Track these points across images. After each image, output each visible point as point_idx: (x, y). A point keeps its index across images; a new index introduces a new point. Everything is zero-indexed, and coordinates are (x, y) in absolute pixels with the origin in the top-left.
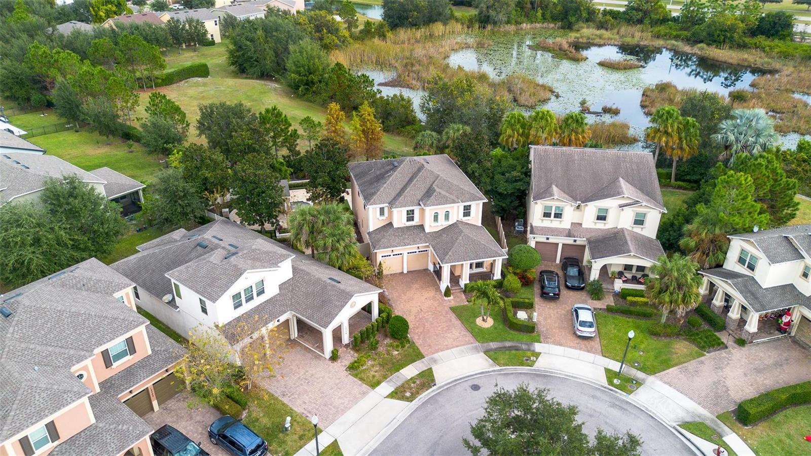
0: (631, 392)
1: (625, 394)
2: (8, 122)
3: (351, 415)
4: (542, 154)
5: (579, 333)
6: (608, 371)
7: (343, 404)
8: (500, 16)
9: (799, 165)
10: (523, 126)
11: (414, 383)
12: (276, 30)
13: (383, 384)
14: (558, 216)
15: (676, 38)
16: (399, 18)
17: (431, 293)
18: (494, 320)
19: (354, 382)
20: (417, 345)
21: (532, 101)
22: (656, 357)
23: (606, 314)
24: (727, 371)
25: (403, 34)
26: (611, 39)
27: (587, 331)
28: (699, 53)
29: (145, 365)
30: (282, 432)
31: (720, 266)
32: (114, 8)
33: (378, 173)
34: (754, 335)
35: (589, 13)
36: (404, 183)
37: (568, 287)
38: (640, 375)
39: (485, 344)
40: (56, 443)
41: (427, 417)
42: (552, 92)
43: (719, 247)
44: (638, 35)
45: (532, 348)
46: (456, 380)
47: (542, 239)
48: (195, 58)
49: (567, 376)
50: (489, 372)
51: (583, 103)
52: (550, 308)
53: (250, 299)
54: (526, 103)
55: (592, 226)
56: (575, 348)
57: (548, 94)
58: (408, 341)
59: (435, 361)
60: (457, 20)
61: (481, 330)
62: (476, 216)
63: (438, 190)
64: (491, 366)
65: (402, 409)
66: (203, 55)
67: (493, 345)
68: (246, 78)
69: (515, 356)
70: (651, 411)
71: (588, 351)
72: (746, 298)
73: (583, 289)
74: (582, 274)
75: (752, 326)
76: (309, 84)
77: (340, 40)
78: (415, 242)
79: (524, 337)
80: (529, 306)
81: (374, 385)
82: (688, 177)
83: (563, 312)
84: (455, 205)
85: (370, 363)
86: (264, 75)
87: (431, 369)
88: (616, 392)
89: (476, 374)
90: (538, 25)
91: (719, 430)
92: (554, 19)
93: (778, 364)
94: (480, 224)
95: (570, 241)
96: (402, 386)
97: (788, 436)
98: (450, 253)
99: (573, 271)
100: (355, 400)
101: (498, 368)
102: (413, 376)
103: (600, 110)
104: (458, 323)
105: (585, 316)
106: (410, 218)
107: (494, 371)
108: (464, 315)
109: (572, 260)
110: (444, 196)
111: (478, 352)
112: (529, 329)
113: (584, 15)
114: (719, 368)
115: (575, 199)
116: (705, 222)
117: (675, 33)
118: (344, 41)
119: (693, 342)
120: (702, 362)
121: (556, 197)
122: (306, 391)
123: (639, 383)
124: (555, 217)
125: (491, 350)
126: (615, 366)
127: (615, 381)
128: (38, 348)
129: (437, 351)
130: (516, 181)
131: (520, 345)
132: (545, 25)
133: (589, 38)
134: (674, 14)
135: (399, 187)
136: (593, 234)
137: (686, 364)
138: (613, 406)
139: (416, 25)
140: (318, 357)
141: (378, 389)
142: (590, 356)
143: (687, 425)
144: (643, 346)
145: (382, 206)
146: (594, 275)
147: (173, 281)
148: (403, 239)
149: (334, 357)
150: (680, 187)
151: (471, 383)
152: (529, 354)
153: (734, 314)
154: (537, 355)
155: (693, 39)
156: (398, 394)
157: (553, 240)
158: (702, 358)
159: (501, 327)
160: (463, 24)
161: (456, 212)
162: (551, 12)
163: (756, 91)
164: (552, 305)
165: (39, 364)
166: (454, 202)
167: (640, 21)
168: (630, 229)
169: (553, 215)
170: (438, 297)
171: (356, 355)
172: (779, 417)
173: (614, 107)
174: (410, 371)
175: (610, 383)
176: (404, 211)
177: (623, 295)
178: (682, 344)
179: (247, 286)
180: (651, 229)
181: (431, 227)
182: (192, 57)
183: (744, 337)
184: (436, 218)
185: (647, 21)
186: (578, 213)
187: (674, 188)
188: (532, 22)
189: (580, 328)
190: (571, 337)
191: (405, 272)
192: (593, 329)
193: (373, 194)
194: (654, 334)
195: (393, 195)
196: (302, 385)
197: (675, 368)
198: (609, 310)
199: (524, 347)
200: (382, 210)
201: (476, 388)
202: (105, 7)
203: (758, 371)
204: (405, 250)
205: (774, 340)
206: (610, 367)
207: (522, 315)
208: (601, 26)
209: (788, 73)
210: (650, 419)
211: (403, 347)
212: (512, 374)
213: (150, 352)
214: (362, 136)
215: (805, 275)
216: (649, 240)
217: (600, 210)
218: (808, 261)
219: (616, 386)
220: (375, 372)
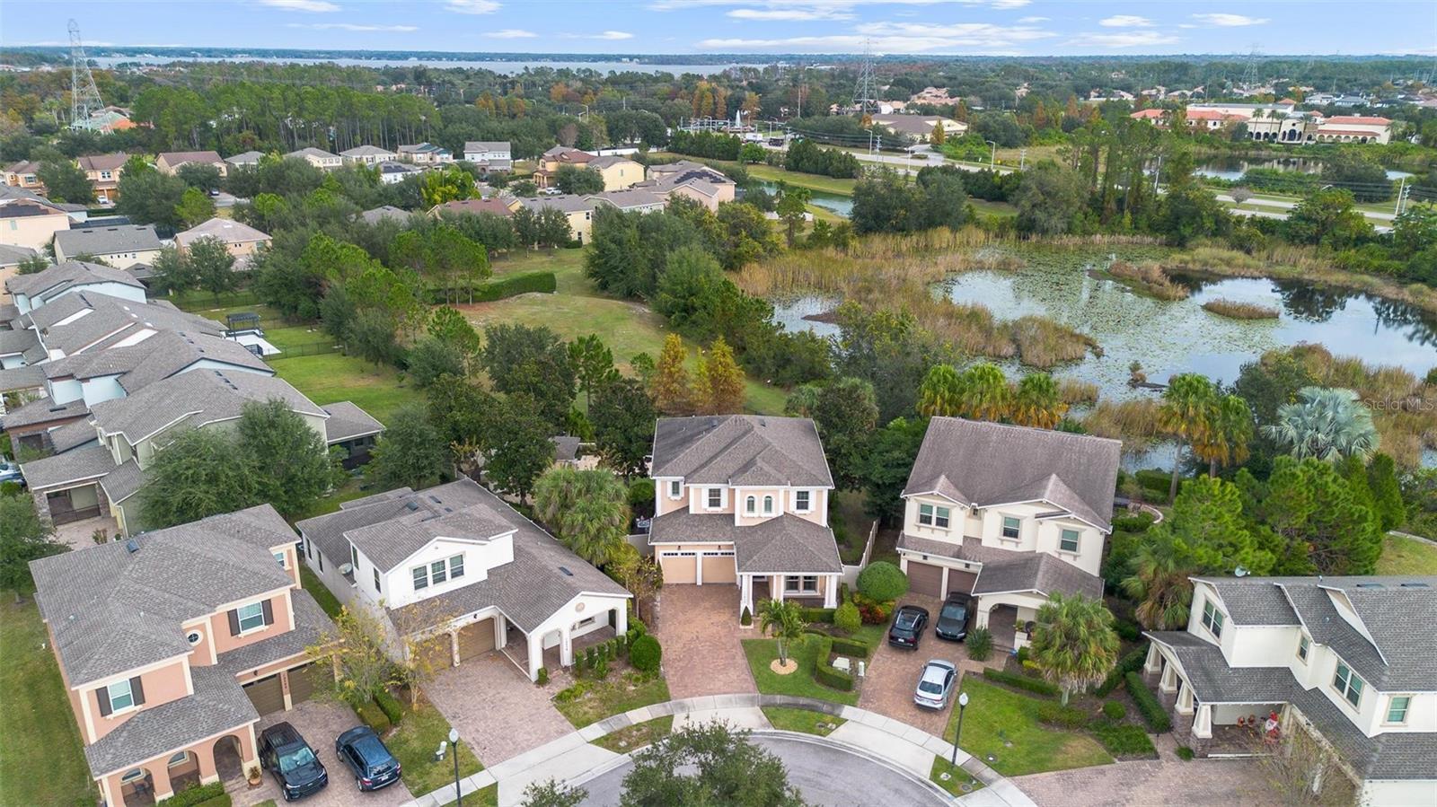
0: (960, 794)
1: (949, 795)
2: (262, 337)
3: (531, 757)
4: (942, 428)
5: (918, 701)
6: (939, 759)
7: (527, 740)
8: (1054, 221)
10: (952, 389)
11: (638, 730)
12: (658, 229)
13: (595, 725)
14: (943, 522)
15: (1379, 271)
16: (877, 217)
17: (724, 617)
18: (799, 665)
19: (556, 716)
20: (668, 682)
21: (1052, 359)
22: (1029, 753)
23: (981, 681)
24: (1138, 790)
25: (878, 243)
26: (1249, 267)
27: (928, 698)
28: (1410, 299)
29: (282, 643)
31: (1184, 628)
32: (455, 191)
33: (687, 434)
34: (1205, 745)
35: (1217, 223)
36: (718, 450)
37: (937, 635)
38: (988, 773)
39: (768, 696)
40: (139, 707)
42: (1095, 349)
44: (1306, 264)
45: (836, 712)
47: (917, 557)
49: (873, 757)
50: (755, 733)
51: (1135, 368)
52: (896, 661)
53: (440, 578)
54: (1035, 361)
55: (997, 545)
56: (904, 721)
58: (657, 676)
59: (683, 707)
60: (978, 224)
61: (772, 676)
62: (817, 512)
63: (761, 464)
64: (764, 726)
65: (606, 761)
66: (557, 260)
67: (779, 699)
68: (608, 297)
69: (805, 717)
71: (923, 729)
72: (1191, 677)
73: (960, 641)
75: (1203, 729)
76: (688, 310)
77: (765, 249)
78: (714, 538)
79: (834, 695)
80: (859, 653)
81: (581, 724)
84: (782, 489)
85: (588, 695)
86: (630, 295)
87: (671, 716)
88: (937, 791)
90: (1123, 238)
92: (1154, 228)
93: (1233, 795)
94: (824, 523)
95: (959, 565)
96: (620, 732)
98: (755, 558)
100: (547, 738)
101: (772, 730)
102: (641, 721)
104: (742, 662)
105: (934, 675)
106: (715, 502)
107: (761, 733)
108: (756, 654)
109: (959, 594)
110: (766, 475)
111: (753, 705)
112: (845, 684)
113: (1209, 224)
114: (1126, 784)
115: (969, 499)
117: (1376, 263)
118: (771, 251)
119: (1101, 740)
120: (1103, 773)
121: (935, 492)
122: (485, 717)
123: (980, 784)
124: (937, 524)
125: (774, 705)
126: (947, 750)
127: (943, 776)
128: (154, 592)
129: (692, 695)
131: (820, 705)
132: (1137, 238)
133: (1206, 264)
134: (1382, 229)
135: (708, 454)
136: (995, 558)
137: (1073, 771)
139: (903, 230)
140: (522, 677)
141: (584, 731)
142: (922, 736)
144: (1016, 735)
145: (676, 479)
146: (982, 620)
147: (352, 544)
148: (699, 532)
149: (543, 680)
152: (829, 718)
153: (1183, 707)
154: (840, 722)
155: (1411, 275)
156: (609, 742)
157: (933, 560)
158: (1106, 767)
159: (804, 676)
160: (987, 231)
161: (783, 500)
162: (1149, 217)
165: (147, 611)
166: (779, 483)
167: (1314, 240)
168: (1056, 556)
169: (934, 521)
171: (573, 682)
174: (640, 715)
175: (935, 776)
176: (705, 489)
177: (1021, 658)
178: (1083, 742)
179: (437, 558)
180: (1089, 559)
181: (743, 518)
182: (543, 263)
183: (1192, 745)
184: (751, 505)
185: (1325, 240)
186: (973, 522)
188: (1113, 233)
189: (920, 692)
190: (906, 706)
191: (699, 583)
192: (938, 697)
193: (667, 461)
194: (1045, 721)
195: (696, 466)
196: (484, 708)
197: (1052, 773)
198: (989, 676)
199: (825, 708)
200: (676, 486)
202: (442, 189)
204: (699, 549)
205: (1249, 760)
206: (945, 756)
207: (842, 663)
208: (1242, 245)
211: (646, 682)
212: (790, 741)
213: (293, 628)
214: (709, 384)
215: (1303, 653)
216: (1085, 577)
217: (1007, 520)
218: (1305, 629)
219: (941, 783)
220: (590, 708)
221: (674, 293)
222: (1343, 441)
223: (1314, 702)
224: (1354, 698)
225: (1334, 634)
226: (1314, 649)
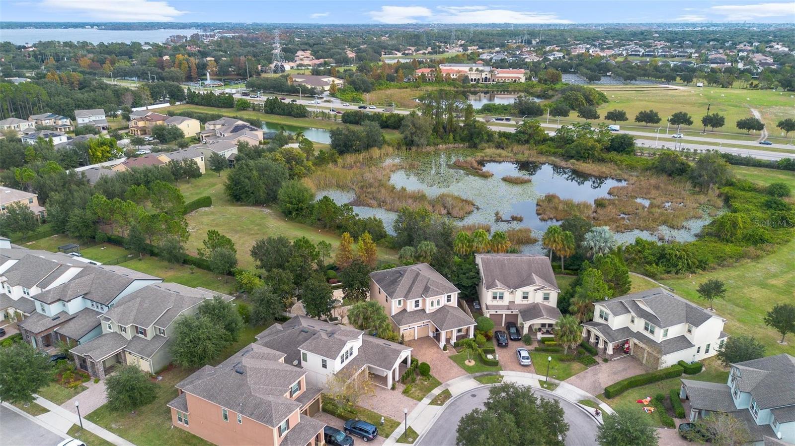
0: (553, 390)
3: (413, 415)
5: (522, 363)
6: (540, 381)
7: (407, 409)
8: (422, 140)
9: (637, 255)
10: (469, 241)
11: (440, 396)
13: (425, 399)
14: (501, 298)
15: (555, 154)
16: (345, 145)
17: (435, 350)
18: (475, 361)
19: (408, 399)
20: (436, 378)
21: (461, 213)
22: (564, 372)
23: (535, 352)
24: (600, 375)
25: (349, 158)
26: (508, 157)
27: (527, 362)
28: (572, 167)
30: (381, 425)
31: (591, 320)
32: (108, 149)
33: (392, 279)
34: (611, 356)
35: (488, 136)
36: (410, 284)
37: (511, 339)
38: (557, 381)
39: (473, 374)
40: (289, 430)
42: (474, 205)
43: (590, 310)
44: (527, 153)
45: (499, 374)
46: (462, 393)
47: (493, 312)
48: (191, 189)
50: (478, 388)
51: (497, 214)
52: (504, 352)
53: (347, 358)
54: (458, 216)
55: (520, 302)
56: (521, 371)
57: (472, 208)
58: (431, 376)
59: (449, 385)
60: (389, 145)
61: (469, 367)
62: (454, 302)
63: (431, 287)
64: (479, 384)
65: (438, 410)
66: (196, 186)
67: (477, 374)
68: (242, 205)
69: (491, 378)
70: (564, 398)
71: (529, 373)
72: (604, 335)
73: (520, 340)
74: (518, 332)
75: (610, 351)
76: (299, 210)
77: (306, 169)
78: (421, 320)
79: (494, 369)
80: (492, 352)
81: (420, 400)
82: (571, 267)
83: (512, 354)
84: (442, 296)
85: (413, 389)
86: (258, 203)
87: (447, 389)
88: (546, 391)
89: (472, 389)
90: (451, 146)
91: (597, 402)
92: (463, 140)
93: (624, 370)
94: (456, 306)
95: (509, 312)
96: (435, 399)
97: (630, 402)
98: (444, 324)
99: (513, 330)
100: (413, 407)
101: (483, 385)
102: (439, 393)
103: (510, 219)
104: (455, 364)
105: (524, 354)
106: (417, 306)
107: (480, 387)
108: (458, 360)
109: (511, 324)
110: (436, 291)
111: (471, 378)
112: (495, 364)
113: (485, 137)
114: (596, 374)
115: (509, 287)
116: (581, 297)
117: (553, 150)
118: (308, 170)
119: (582, 362)
120: (587, 372)
121: (499, 287)
122: (384, 406)
123: (557, 385)
125: (477, 377)
126: (544, 378)
127: (545, 385)
129: (448, 380)
130: (473, 278)
131: (492, 373)
132: (456, 145)
133: (491, 157)
135: (408, 287)
136: (521, 307)
137: (579, 374)
139: (358, 151)
140: (384, 389)
141: (422, 401)
142: (530, 375)
143: (581, 402)
144: (556, 367)
145: (400, 299)
146: (526, 331)
147: (301, 350)
148: (414, 319)
149: (393, 388)
150: (567, 274)
151: (470, 394)
152: (498, 377)
153: (601, 346)
154: (502, 377)
155: (566, 155)
156: (434, 402)
157: (499, 312)
158: (587, 370)
159: (480, 364)
160: (393, 147)
161: (443, 300)
162: (460, 135)
163: (612, 198)
164: (505, 350)
166: (442, 294)
167: (527, 142)
168: (542, 303)
169: (498, 298)
170: (440, 351)
171: (405, 386)
172: (625, 394)
173: (519, 216)
174: (437, 391)
175: (542, 387)
176: (413, 301)
177: (543, 341)
178: (576, 364)
179: (346, 351)
180: (553, 302)
181: (429, 309)
182: (188, 188)
183: (607, 357)
185: (532, 141)
186: (512, 295)
187: (564, 274)
188: (446, 143)
189: (523, 360)
190: (519, 366)
191: (416, 339)
192: (529, 360)
193: (393, 292)
194: (562, 360)
195: (405, 292)
196: (381, 403)
197: (574, 376)
198: (536, 350)
199: (494, 373)
200: (400, 301)
201: (474, 396)
202: (101, 148)
203: (615, 373)
204: (415, 325)
205: (623, 358)
206: (541, 379)
207: (490, 357)
208: (499, 146)
209: (633, 182)
210: (564, 401)
211: (429, 380)
213: (305, 390)
215: (633, 321)
216: (553, 308)
217: (524, 293)
218: (633, 314)
219: (545, 388)
220: (418, 393)
221: (291, 203)
222: (609, 245)
223: (638, 335)
224: (652, 332)
225: (642, 314)
226: (636, 320)
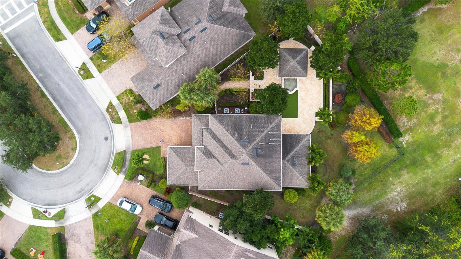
0: (86, 201)
1: (86, 198)
3: (105, 85)
6: (100, 199)
7: (112, 83)
11: (115, 114)
13: (118, 102)
18: (145, 164)
19: (122, 90)
20: (138, 123)
22: (102, 225)
23: (135, 221)
37: (160, 214)
38: (94, 211)
39: (130, 153)
41: (96, 114)
45: (122, 172)
46: (113, 132)
49: (103, 180)
50: (114, 148)
52: (147, 195)
56: (117, 192)
59: (126, 127)
65: (104, 106)
67: (128, 157)
69: (119, 163)
70: (75, 202)
71: (113, 197)
81: (118, 98)
83: (142, 201)
85: (132, 99)
87: (121, 123)
88: (88, 195)
89: (114, 142)
91: (58, 222)
96: (115, 109)
100: (112, 88)
101: (115, 153)
102: (119, 115)
104: (149, 147)
107: (113, 150)
111: (126, 148)
114: (87, 248)
123: (89, 207)
125: (126, 154)
129: (132, 130)
131: (125, 168)
138: (82, 190)
141: (116, 99)
142: (110, 196)
151: (110, 138)
152: (119, 170)
154: (118, 173)
156: (111, 105)
174: (122, 114)
196: (126, 68)
198: (137, 223)
201: (106, 139)
206: (101, 201)
207: (141, 178)
210: (72, 200)
212: (110, 157)
219: (91, 197)
220: (125, 99)
